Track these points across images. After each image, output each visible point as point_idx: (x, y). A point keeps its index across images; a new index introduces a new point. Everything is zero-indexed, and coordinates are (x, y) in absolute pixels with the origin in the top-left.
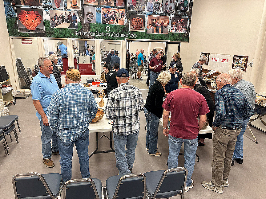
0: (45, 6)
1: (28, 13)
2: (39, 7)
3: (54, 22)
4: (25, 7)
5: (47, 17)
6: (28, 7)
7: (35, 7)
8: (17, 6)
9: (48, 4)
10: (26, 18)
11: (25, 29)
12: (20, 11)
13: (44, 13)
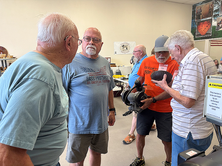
0: (215, 16)
1: (203, 24)
2: (210, 18)
3: (219, 26)
4: (202, 20)
5: (214, 23)
6: (204, 19)
7: (208, 18)
8: (198, 21)
9: (217, 13)
10: (201, 27)
11: (200, 35)
12: (199, 24)
13: (213, 21)
